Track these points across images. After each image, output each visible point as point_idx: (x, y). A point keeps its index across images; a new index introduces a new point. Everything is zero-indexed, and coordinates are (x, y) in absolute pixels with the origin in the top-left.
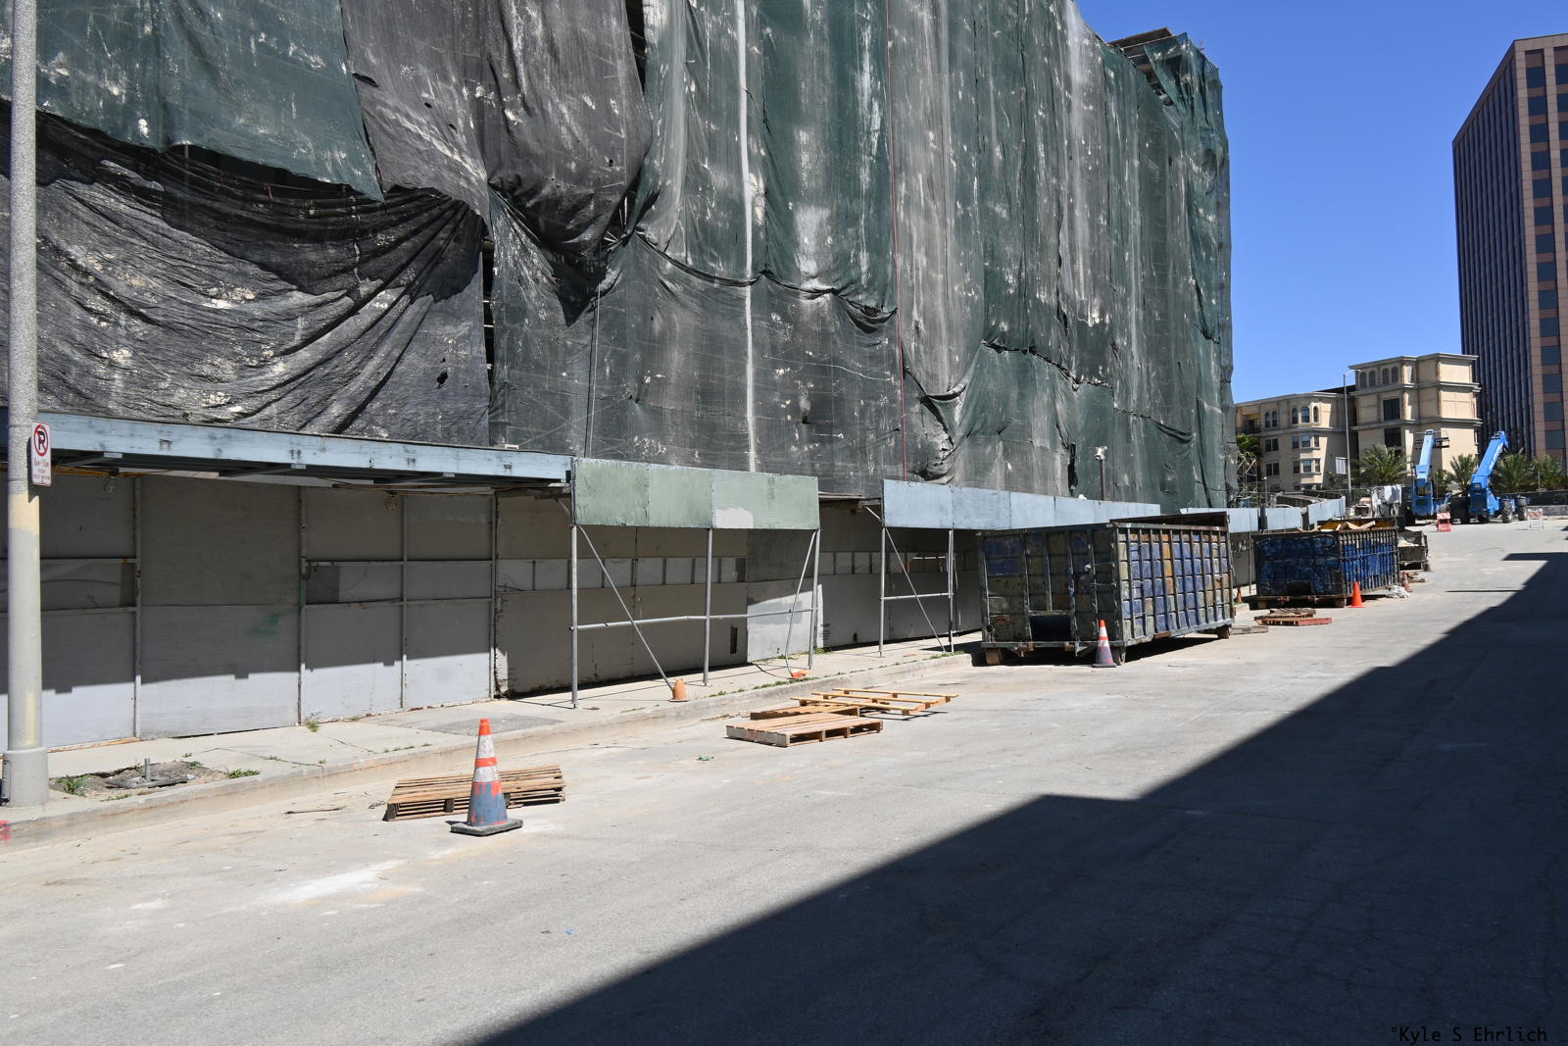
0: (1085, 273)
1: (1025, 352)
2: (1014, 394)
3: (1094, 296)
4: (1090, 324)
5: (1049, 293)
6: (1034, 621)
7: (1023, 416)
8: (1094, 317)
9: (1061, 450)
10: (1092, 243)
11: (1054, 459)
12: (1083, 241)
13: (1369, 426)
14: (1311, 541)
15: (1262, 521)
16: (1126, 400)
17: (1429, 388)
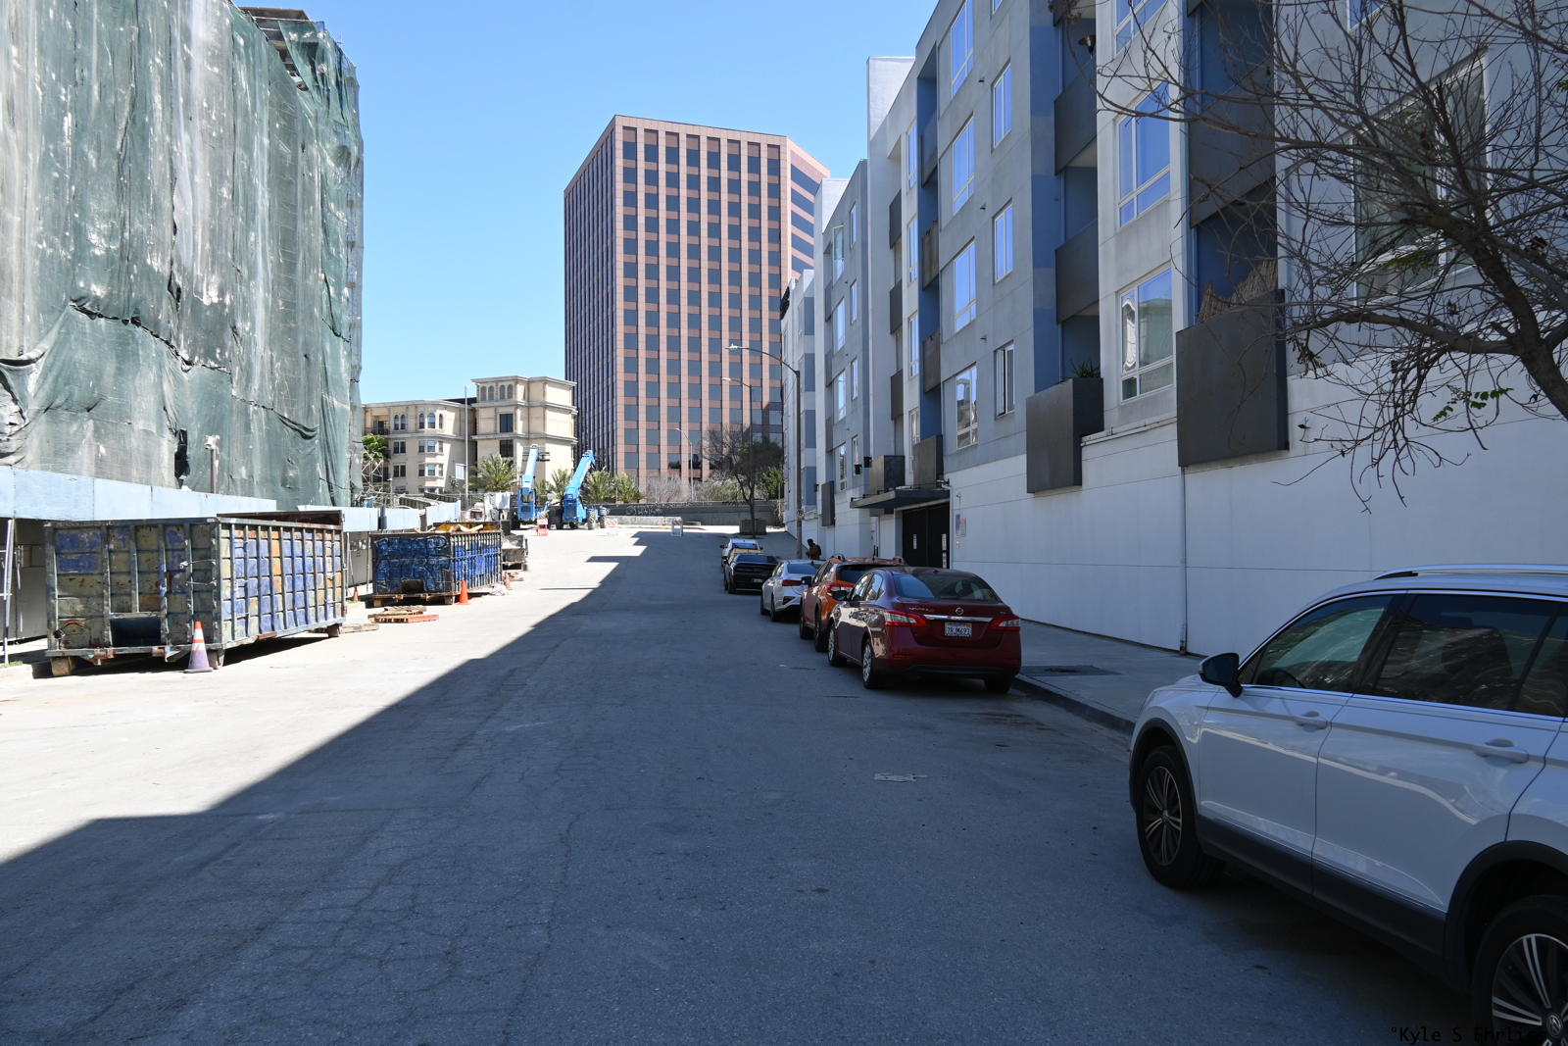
0: (203, 246)
1: (125, 322)
2: (110, 368)
3: (213, 272)
4: (206, 301)
5: (163, 260)
6: (115, 624)
7: (120, 394)
8: (210, 296)
9: (168, 435)
10: (212, 215)
11: (160, 445)
12: (203, 212)
13: (487, 437)
14: (426, 542)
15: (382, 522)
16: (247, 388)
17: (537, 407)
